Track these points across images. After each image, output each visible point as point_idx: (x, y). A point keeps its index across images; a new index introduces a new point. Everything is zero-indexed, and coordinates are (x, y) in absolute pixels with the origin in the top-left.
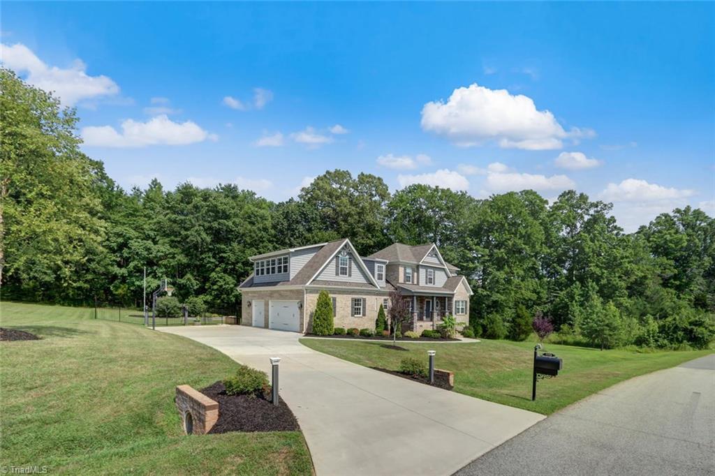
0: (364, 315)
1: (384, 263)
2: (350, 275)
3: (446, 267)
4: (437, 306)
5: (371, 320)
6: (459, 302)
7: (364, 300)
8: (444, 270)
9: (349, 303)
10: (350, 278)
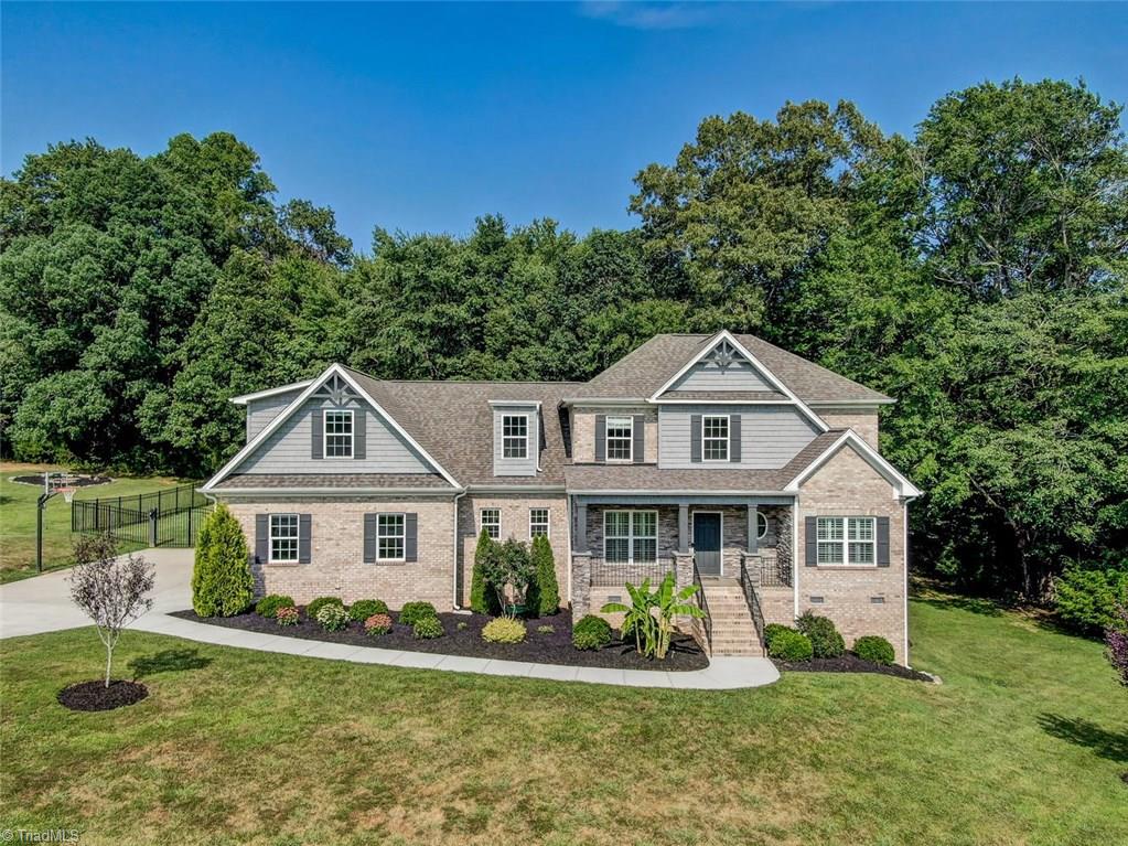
0: (412, 558)
1: (532, 408)
2: (361, 455)
3: (795, 400)
4: (761, 531)
5: (436, 571)
6: (823, 522)
7: (413, 518)
8: (794, 408)
9: (357, 528)
10: (360, 463)
